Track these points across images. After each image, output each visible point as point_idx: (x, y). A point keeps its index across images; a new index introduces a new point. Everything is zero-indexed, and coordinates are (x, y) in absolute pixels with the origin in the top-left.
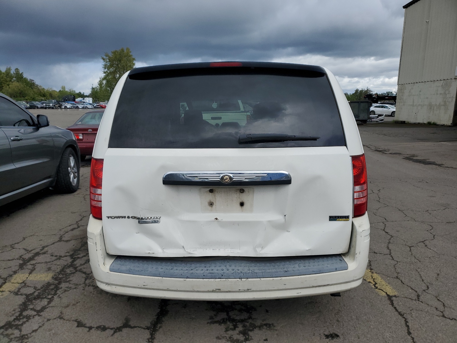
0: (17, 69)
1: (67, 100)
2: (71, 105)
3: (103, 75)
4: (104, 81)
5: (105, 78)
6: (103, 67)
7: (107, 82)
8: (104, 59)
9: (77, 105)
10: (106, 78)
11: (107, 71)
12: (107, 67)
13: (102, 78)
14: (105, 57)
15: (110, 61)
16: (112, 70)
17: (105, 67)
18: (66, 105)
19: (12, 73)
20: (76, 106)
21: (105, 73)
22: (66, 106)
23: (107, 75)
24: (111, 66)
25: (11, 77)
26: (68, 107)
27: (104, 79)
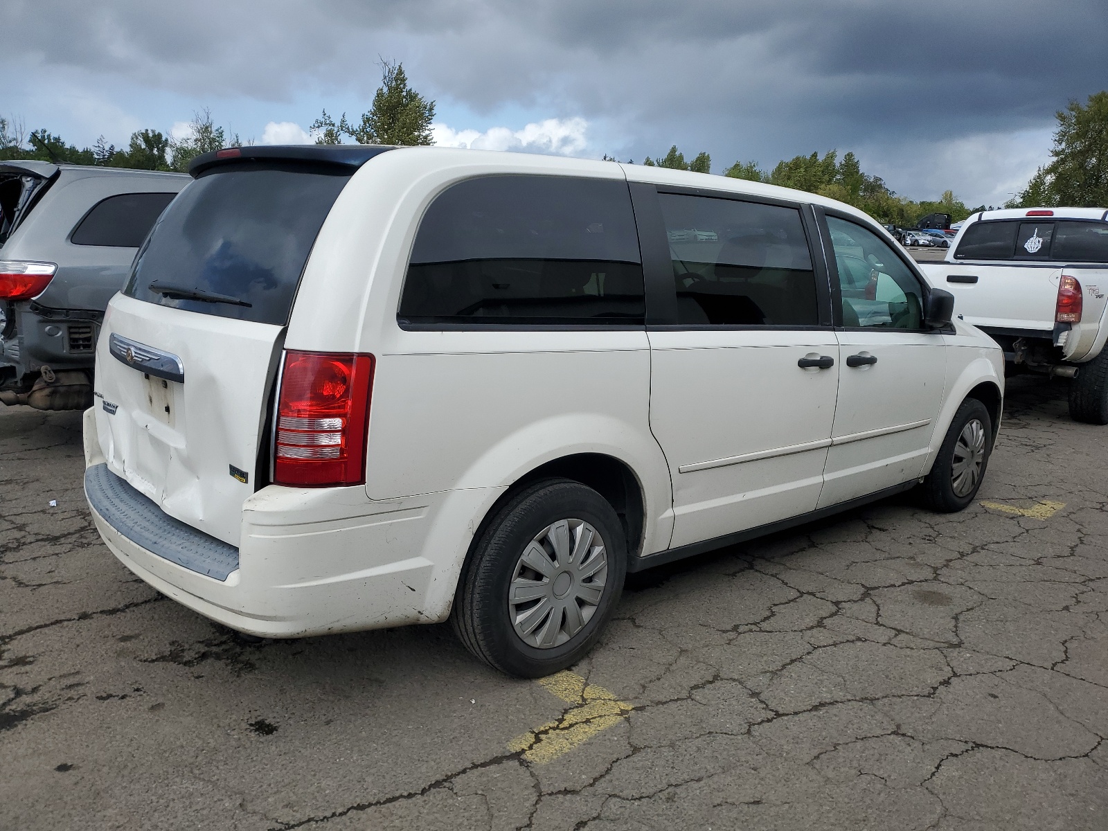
0: (850, 156)
1: (928, 226)
2: (930, 238)
3: (1050, 161)
4: (1049, 177)
5: (1052, 169)
6: (1055, 140)
7: (1057, 178)
8: (1062, 118)
9: (945, 239)
10: (1057, 168)
11: (1063, 150)
12: (1067, 139)
13: (1044, 169)
14: (1066, 112)
15: (1078, 122)
16: (1078, 146)
17: (1061, 138)
18: (917, 237)
19: (838, 165)
20: (943, 239)
21: (1056, 154)
22: (917, 240)
23: (1063, 161)
24: (1080, 136)
25: (833, 173)
26: (921, 242)
27: (1048, 172)
